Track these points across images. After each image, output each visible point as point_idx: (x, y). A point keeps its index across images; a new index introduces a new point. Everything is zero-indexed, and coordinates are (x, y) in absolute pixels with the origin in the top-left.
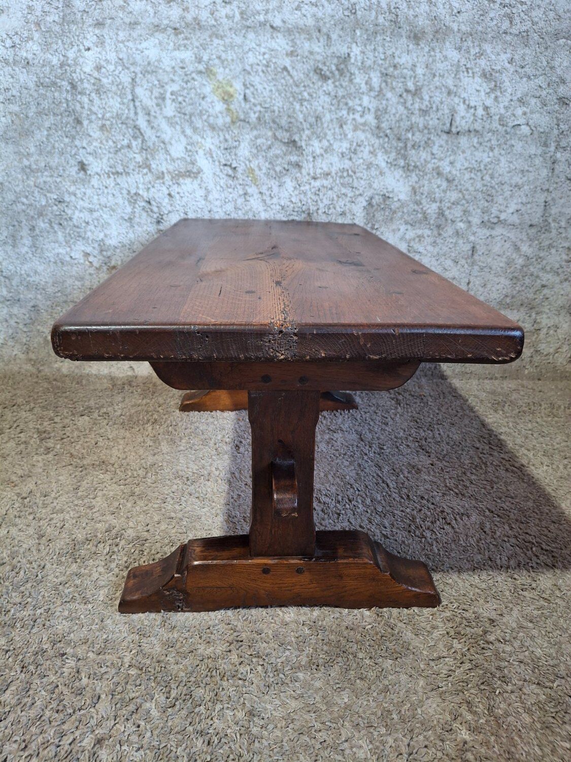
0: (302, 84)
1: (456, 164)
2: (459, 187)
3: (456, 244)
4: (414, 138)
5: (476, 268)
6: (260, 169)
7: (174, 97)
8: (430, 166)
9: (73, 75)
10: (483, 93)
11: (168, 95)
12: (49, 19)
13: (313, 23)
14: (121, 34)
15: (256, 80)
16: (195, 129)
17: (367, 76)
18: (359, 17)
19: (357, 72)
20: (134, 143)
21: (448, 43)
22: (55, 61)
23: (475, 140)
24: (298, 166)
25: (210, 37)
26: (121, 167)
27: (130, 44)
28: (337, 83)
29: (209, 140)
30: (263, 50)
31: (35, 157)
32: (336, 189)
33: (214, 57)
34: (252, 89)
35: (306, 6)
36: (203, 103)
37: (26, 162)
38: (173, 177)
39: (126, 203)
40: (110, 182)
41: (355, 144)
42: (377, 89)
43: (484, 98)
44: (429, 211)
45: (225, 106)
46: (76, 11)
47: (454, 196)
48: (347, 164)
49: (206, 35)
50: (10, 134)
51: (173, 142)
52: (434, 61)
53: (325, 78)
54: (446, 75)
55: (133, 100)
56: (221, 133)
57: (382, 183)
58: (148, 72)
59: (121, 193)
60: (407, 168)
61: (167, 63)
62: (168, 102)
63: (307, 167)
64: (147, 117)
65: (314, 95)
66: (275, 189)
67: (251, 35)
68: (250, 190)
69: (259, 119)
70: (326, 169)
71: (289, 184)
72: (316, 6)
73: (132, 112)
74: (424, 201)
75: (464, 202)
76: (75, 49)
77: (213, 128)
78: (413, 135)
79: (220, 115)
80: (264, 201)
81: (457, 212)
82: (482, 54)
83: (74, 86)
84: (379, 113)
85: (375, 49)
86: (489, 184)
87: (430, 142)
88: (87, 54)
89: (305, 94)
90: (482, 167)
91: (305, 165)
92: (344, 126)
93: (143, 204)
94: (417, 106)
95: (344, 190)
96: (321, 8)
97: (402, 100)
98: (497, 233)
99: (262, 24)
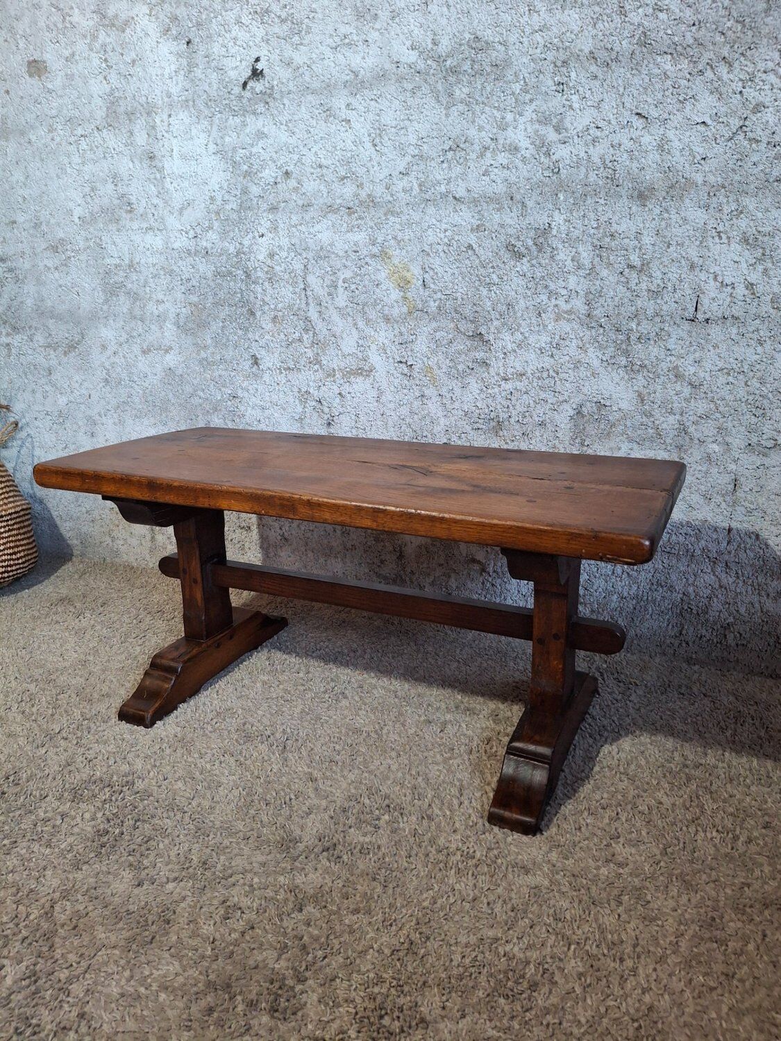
0: (491, 265)
1: (703, 364)
2: (710, 395)
3: (706, 473)
4: (639, 328)
5: (740, 509)
6: (440, 368)
7: (346, 285)
8: (664, 365)
9: (248, 263)
10: (744, 265)
11: (340, 282)
12: (228, 207)
13: (505, 189)
14: (294, 218)
15: (436, 262)
16: (368, 321)
17: (574, 250)
18: (563, 177)
19: (560, 246)
20: (305, 337)
21: (687, 201)
22: (232, 250)
23: (734, 331)
24: (485, 364)
25: (385, 214)
26: (293, 363)
27: (303, 228)
28: (534, 262)
29: (382, 333)
30: (444, 226)
31: (211, 349)
32: (532, 393)
33: (390, 237)
34: (431, 273)
35: (496, 170)
36: (378, 291)
37: (203, 355)
38: (344, 375)
39: (297, 401)
40: (282, 379)
41: (557, 337)
42: (589, 266)
43: (746, 272)
44: (664, 426)
45: (402, 294)
46: (252, 197)
47: (702, 407)
48: (547, 362)
49: (381, 213)
50: (190, 325)
51: (344, 336)
52: (668, 225)
53: (519, 256)
54: (687, 243)
55: (305, 289)
56: (395, 326)
57: (596, 387)
58: (321, 257)
59: (292, 391)
60: (631, 368)
61: (340, 247)
62: (341, 290)
63: (497, 366)
64: (318, 308)
65: (505, 278)
66: (458, 391)
67: (431, 210)
68: (427, 392)
69: (439, 308)
70: (520, 369)
71: (474, 386)
72: (508, 168)
73: (304, 302)
74: (657, 413)
75: (718, 415)
76: (251, 235)
77: (387, 319)
78: (638, 324)
79: (395, 304)
80: (444, 405)
81: (708, 429)
82: (741, 212)
83: (248, 276)
84: (591, 296)
85: (584, 216)
86: (757, 392)
87: (663, 333)
88: (261, 240)
89: (494, 276)
90: (746, 368)
91: (493, 362)
92: (543, 315)
93: (314, 403)
94: (644, 286)
95: (543, 395)
96: (514, 170)
97: (623, 279)
98: (773, 462)
99: (444, 196)
